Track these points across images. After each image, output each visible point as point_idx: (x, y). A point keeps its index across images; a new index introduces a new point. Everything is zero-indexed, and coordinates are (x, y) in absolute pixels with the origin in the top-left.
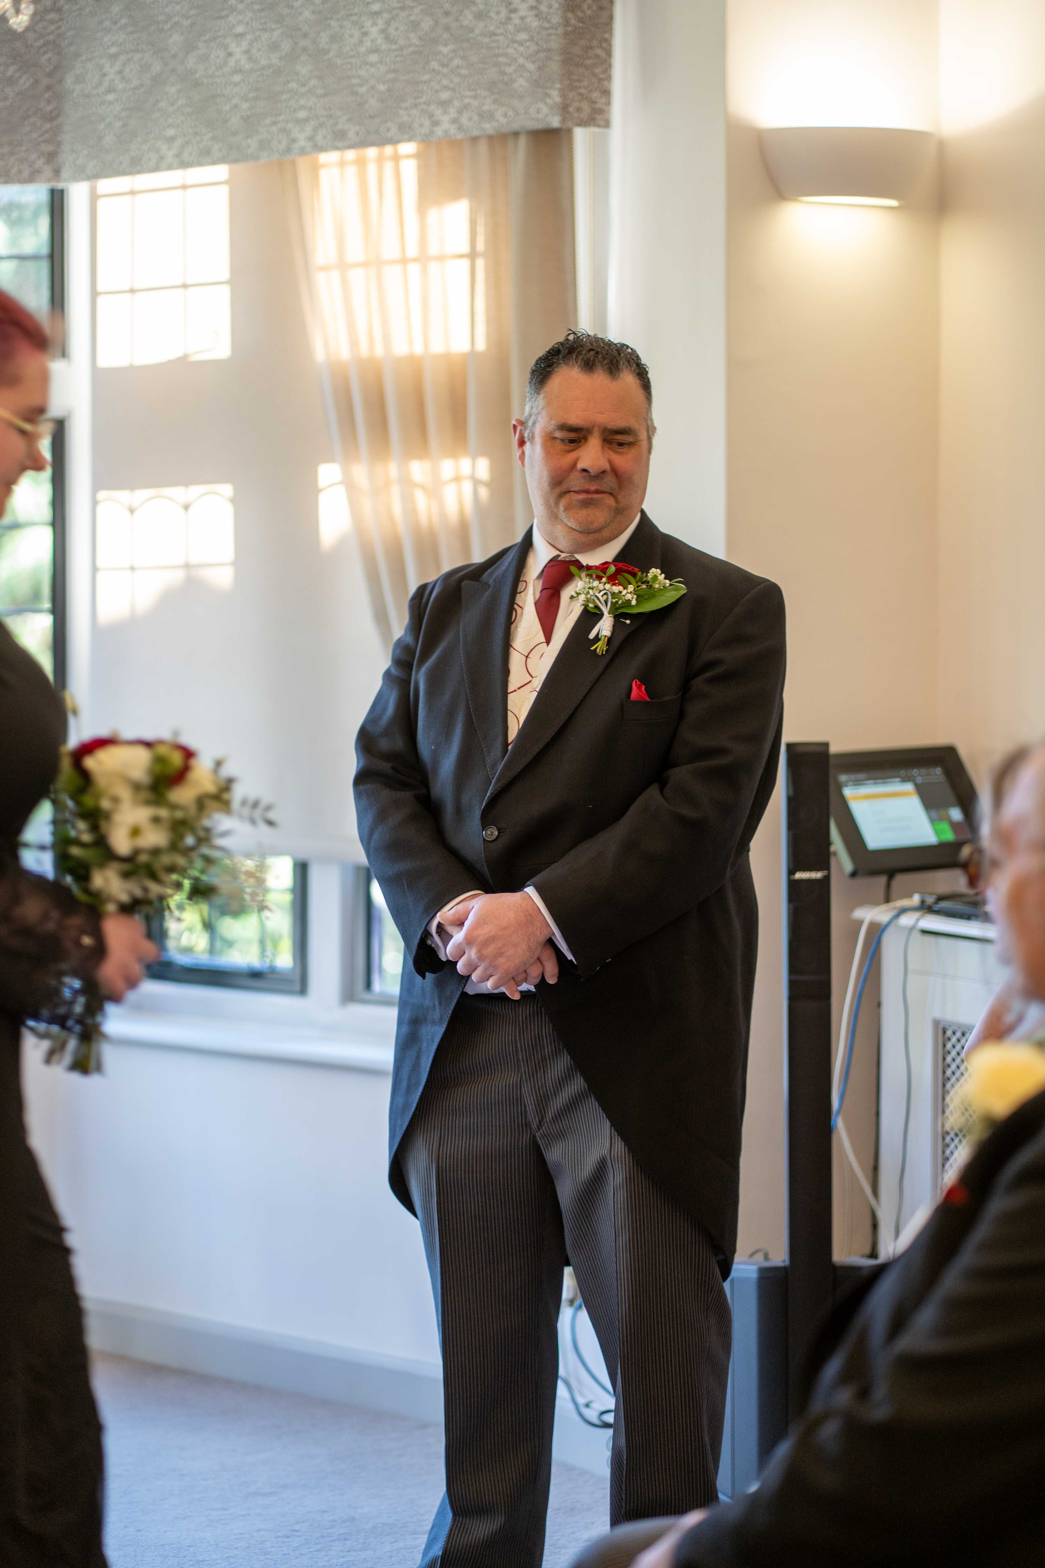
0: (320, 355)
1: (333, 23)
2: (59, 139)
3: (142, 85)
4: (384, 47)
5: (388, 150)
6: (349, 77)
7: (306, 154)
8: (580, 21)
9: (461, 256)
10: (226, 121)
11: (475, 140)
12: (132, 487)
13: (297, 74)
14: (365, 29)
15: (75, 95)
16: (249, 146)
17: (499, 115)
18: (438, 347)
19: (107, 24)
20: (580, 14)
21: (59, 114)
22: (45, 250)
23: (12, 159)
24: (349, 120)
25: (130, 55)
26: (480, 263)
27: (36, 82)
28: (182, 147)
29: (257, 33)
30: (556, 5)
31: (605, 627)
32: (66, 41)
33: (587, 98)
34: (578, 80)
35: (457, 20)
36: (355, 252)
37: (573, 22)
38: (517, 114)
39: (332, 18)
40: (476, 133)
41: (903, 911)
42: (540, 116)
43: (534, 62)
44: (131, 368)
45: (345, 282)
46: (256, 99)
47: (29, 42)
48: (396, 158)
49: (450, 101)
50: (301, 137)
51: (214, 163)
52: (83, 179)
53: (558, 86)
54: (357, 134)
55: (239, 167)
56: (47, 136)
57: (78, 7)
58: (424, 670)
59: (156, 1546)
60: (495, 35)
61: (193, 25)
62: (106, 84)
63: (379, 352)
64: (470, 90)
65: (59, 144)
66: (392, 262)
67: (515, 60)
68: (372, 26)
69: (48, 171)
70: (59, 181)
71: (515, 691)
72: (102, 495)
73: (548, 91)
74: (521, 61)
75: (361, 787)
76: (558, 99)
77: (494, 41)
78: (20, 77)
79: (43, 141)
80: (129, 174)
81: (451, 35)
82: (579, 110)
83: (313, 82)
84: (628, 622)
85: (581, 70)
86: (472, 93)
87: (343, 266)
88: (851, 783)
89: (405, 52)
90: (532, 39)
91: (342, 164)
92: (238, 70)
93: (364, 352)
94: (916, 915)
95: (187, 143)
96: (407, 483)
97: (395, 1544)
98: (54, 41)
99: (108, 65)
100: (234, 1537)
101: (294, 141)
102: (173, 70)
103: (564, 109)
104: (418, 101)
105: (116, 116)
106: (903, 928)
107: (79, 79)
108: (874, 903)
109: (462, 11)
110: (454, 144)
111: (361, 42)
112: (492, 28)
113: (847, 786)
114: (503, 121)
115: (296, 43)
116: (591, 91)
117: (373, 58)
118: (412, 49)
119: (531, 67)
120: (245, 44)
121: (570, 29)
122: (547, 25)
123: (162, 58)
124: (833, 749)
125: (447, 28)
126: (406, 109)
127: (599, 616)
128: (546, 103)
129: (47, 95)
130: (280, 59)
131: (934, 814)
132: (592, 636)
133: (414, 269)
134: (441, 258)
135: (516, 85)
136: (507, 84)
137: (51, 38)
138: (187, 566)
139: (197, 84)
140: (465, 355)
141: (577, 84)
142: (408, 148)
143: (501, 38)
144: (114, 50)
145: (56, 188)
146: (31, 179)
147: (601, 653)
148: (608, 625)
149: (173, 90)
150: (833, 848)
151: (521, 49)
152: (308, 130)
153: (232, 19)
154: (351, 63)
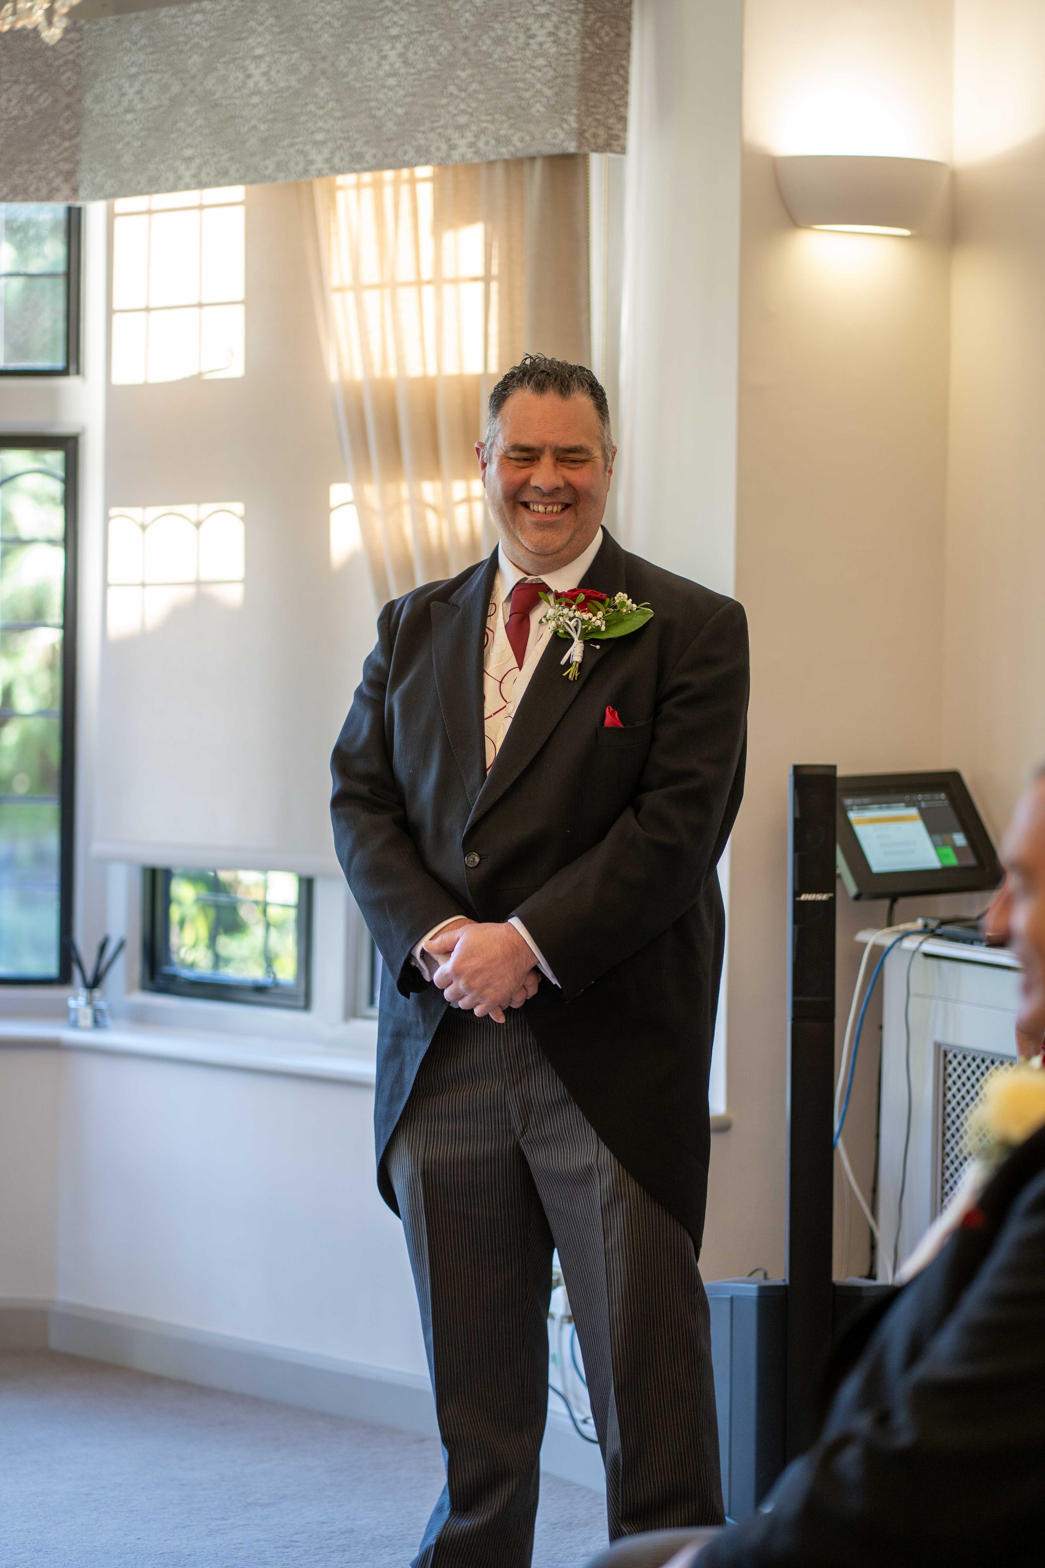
0: (334, 376)
1: (352, 47)
2: (78, 158)
3: (161, 106)
4: (402, 71)
5: (405, 173)
6: (368, 100)
7: (323, 176)
8: (597, 48)
9: (475, 279)
10: (243, 142)
11: (491, 164)
12: (144, 505)
13: (316, 96)
14: (384, 53)
15: (94, 114)
16: (266, 168)
17: (515, 139)
18: (451, 369)
19: (127, 44)
20: (597, 41)
21: (78, 133)
22: (61, 268)
23: (31, 177)
24: (367, 142)
25: (149, 75)
26: (494, 286)
27: (56, 101)
28: (200, 168)
29: (276, 56)
30: (574, 32)
31: (576, 652)
32: (86, 61)
33: (603, 124)
34: (594, 107)
35: (475, 45)
36: (370, 273)
37: (591, 48)
38: (533, 138)
39: (351, 42)
40: (492, 157)
41: (906, 934)
42: (557, 141)
43: (550, 88)
44: (146, 385)
45: (359, 303)
46: (275, 120)
47: (50, 61)
48: (413, 181)
49: (467, 125)
50: (319, 159)
51: (231, 184)
52: (101, 198)
53: (575, 111)
54: (375, 156)
55: (255, 188)
56: (66, 154)
57: (98, 27)
58: (397, 693)
59: (156, 1555)
60: (513, 60)
61: (212, 46)
62: (125, 104)
63: (393, 373)
64: (486, 115)
65: (77, 163)
66: (407, 284)
67: (533, 85)
68: (391, 50)
69: (66, 190)
70: (76, 200)
71: (491, 716)
72: (114, 511)
73: (565, 117)
74: (539, 86)
75: (339, 810)
76: (575, 125)
77: (512, 67)
78: (39, 96)
79: (62, 160)
80: (147, 193)
81: (469, 60)
82: (595, 136)
83: (331, 104)
84: (598, 647)
85: (599, 96)
86: (489, 118)
87: (358, 288)
88: (856, 807)
89: (424, 76)
90: (549, 65)
91: (359, 186)
92: (257, 92)
93: (378, 372)
94: (920, 938)
95: (205, 163)
96: (418, 503)
97: (393, 1556)
98: (74, 61)
99: (127, 85)
100: (233, 1547)
101: (311, 162)
102: (192, 91)
103: (581, 134)
104: (436, 125)
105: (134, 136)
106: (906, 951)
107: (99, 99)
108: (876, 926)
109: (480, 37)
110: (471, 167)
111: (380, 65)
112: (510, 53)
113: (852, 810)
114: (519, 145)
115: (314, 66)
116: (608, 117)
117: (392, 81)
118: (431, 73)
119: (548, 92)
120: (263, 67)
121: (587, 55)
122: (565, 51)
123: (181, 79)
124: (840, 773)
125: (465, 53)
126: (423, 132)
127: (569, 641)
128: (562, 128)
129: (66, 114)
130: (299, 81)
131: (938, 838)
132: (563, 662)
133: (428, 291)
134: (455, 281)
135: (533, 110)
136: (524, 109)
137: (71, 57)
138: (198, 583)
139: (216, 105)
140: (478, 378)
141: (593, 110)
142: (424, 171)
143: (519, 63)
144: (133, 70)
145: (73, 206)
146: (49, 197)
147: (572, 678)
148: (578, 651)
149: (191, 111)
150: (838, 871)
151: (539, 74)
152: (326, 152)
153: (251, 41)
154: (369, 86)
